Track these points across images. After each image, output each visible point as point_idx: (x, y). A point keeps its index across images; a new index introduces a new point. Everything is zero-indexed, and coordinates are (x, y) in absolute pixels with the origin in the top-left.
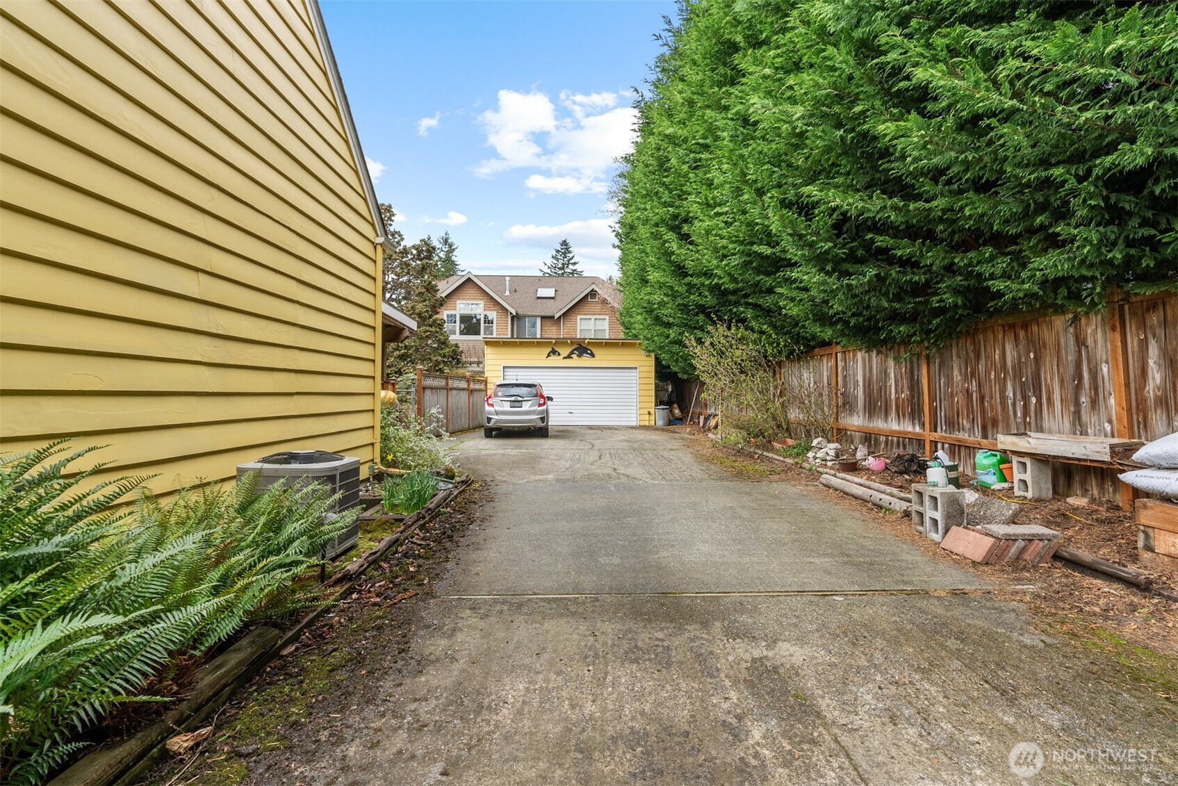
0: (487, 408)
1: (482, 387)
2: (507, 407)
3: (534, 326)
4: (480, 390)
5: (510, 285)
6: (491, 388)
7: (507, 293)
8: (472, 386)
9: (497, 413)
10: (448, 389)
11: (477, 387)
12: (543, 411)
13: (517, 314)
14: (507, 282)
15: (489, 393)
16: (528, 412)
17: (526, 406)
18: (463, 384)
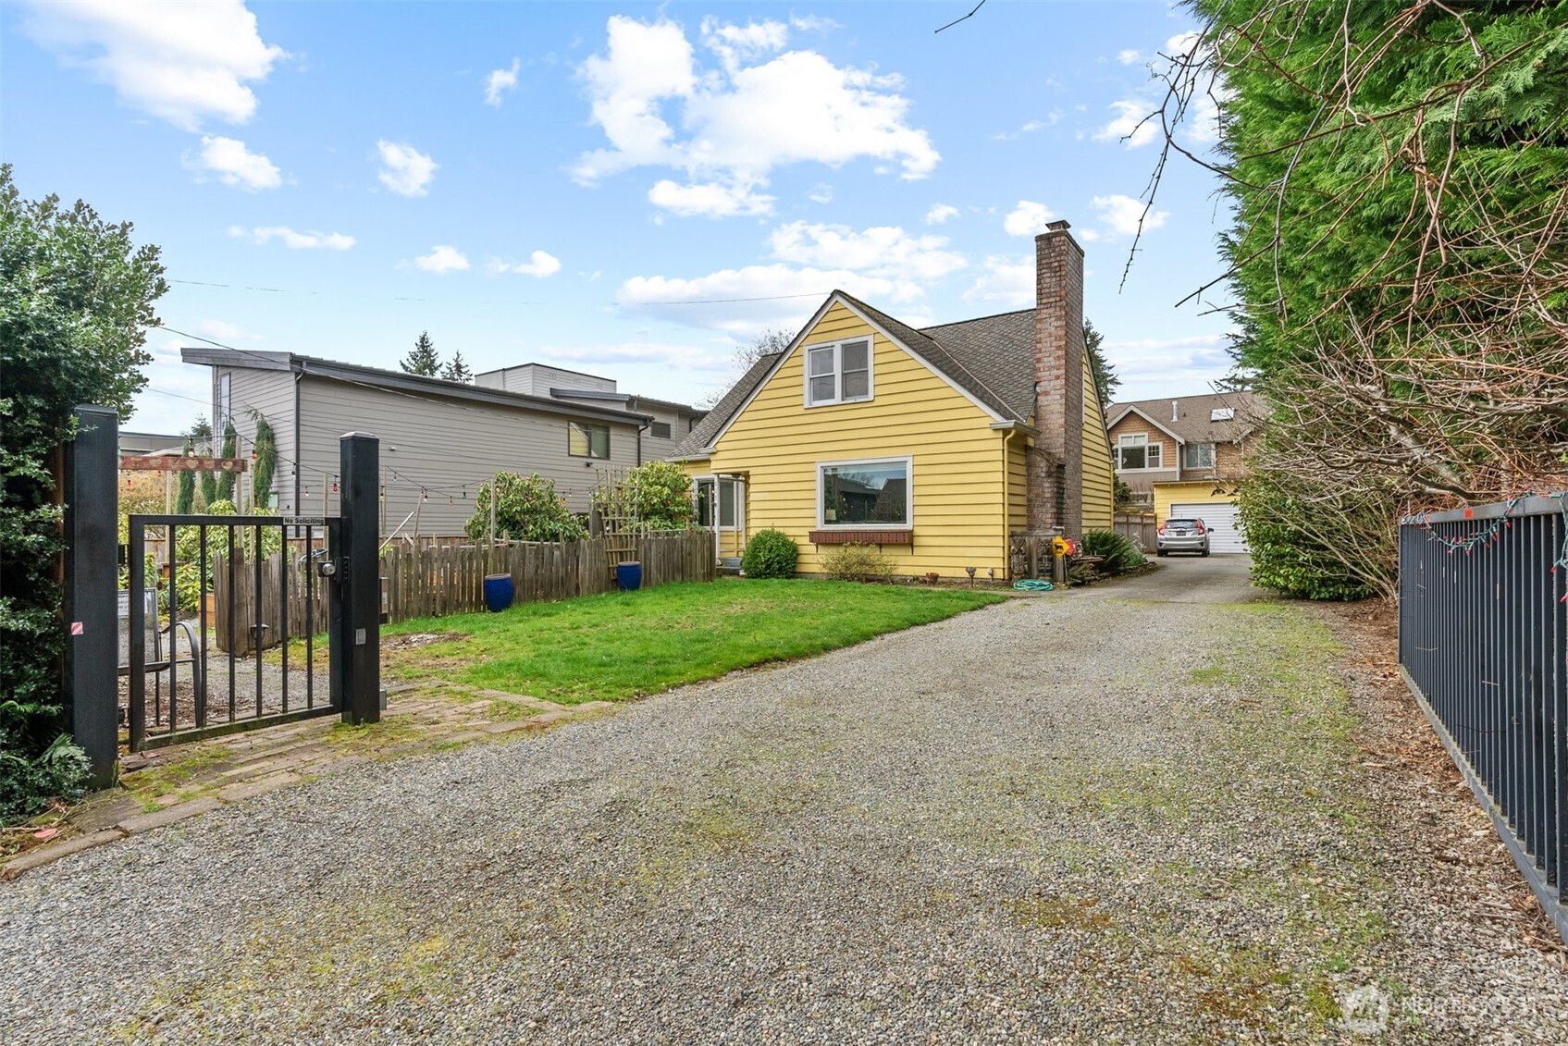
0: (1159, 536)
1: (1153, 521)
2: (1174, 536)
3: (1207, 454)
4: (1151, 524)
5: (1178, 409)
6: (1160, 523)
7: (1175, 419)
8: (1145, 521)
9: (1167, 539)
10: (1128, 524)
11: (1149, 521)
12: (1202, 539)
13: (1186, 442)
14: (1175, 407)
15: (1159, 526)
16: (1191, 538)
17: (1189, 535)
18: (1138, 520)
